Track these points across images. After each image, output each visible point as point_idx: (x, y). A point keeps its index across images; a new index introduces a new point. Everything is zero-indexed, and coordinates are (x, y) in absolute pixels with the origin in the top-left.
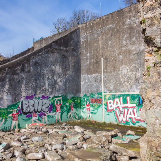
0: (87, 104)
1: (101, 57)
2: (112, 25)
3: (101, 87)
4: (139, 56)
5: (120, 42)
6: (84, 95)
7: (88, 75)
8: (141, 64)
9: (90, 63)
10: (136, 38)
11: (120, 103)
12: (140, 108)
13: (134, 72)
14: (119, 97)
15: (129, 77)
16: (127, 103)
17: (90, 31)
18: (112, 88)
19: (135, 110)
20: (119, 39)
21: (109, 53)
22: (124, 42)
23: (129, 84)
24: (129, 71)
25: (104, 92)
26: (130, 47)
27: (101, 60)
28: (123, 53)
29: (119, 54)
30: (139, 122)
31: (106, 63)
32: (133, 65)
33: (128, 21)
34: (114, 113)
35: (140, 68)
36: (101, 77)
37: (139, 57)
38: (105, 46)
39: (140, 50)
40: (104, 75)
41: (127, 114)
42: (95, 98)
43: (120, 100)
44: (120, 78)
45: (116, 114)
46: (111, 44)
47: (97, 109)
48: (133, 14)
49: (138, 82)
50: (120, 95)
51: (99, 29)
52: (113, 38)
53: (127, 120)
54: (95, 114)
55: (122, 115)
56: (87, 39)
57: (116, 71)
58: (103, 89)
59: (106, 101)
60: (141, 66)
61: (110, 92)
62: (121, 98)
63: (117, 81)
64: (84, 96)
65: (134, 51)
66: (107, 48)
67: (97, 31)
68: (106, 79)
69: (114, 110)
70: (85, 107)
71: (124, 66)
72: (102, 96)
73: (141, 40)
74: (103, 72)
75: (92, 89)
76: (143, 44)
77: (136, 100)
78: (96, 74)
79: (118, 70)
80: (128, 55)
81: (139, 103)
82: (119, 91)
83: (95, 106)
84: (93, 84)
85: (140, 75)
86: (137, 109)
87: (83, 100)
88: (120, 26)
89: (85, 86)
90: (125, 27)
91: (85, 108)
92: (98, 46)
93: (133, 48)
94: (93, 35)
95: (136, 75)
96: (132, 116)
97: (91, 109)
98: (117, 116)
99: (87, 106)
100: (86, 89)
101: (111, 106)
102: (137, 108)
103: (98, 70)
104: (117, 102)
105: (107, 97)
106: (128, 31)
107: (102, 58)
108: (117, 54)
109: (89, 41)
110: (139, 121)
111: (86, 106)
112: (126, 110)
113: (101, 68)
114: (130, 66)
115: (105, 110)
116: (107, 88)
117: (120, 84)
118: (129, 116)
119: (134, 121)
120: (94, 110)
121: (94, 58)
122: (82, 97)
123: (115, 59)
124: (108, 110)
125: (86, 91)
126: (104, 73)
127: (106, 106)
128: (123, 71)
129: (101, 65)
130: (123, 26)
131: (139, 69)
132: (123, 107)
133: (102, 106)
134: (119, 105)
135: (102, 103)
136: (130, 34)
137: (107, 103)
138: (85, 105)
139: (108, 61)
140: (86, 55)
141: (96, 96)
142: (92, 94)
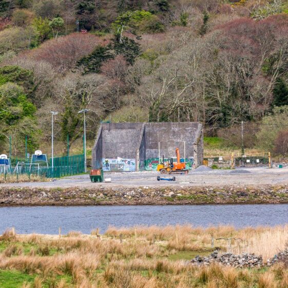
2: (165, 128)
4: (177, 144)
6: (148, 159)
7: (150, 149)
9: (152, 144)
10: (176, 136)
17: (152, 128)
20: (168, 135)
21: (163, 141)
22: (171, 137)
24: (173, 149)
26: (173, 139)
28: (170, 142)
29: (168, 142)
32: (175, 147)
33: (173, 128)
36: (158, 151)
38: (160, 137)
39: (177, 142)
44: (168, 152)
46: (164, 136)
47: (156, 166)
48: (175, 126)
51: (158, 128)
52: (165, 134)
54: (155, 168)
58: (159, 156)
65: (175, 142)
66: (162, 138)
67: (156, 128)
68: (161, 152)
71: (170, 147)
72: (159, 159)
73: (178, 138)
75: (153, 156)
78: (155, 149)
79: (167, 148)
80: (172, 143)
83: (155, 164)
84: (153, 154)
87: (147, 162)
88: (169, 130)
89: (149, 155)
92: (156, 136)
93: (175, 140)
94: (154, 130)
99: (150, 164)
103: (157, 148)
106: (172, 132)
107: (159, 142)
109: (151, 132)
114: (173, 147)
116: (161, 156)
120: (154, 166)
121: (154, 141)
122: (146, 160)
123: (166, 144)
125: (149, 157)
126: (160, 149)
128: (170, 149)
129: (159, 145)
135: (159, 163)
136: (173, 134)
139: (162, 144)
140: (149, 139)
141: (156, 160)
142: (153, 159)
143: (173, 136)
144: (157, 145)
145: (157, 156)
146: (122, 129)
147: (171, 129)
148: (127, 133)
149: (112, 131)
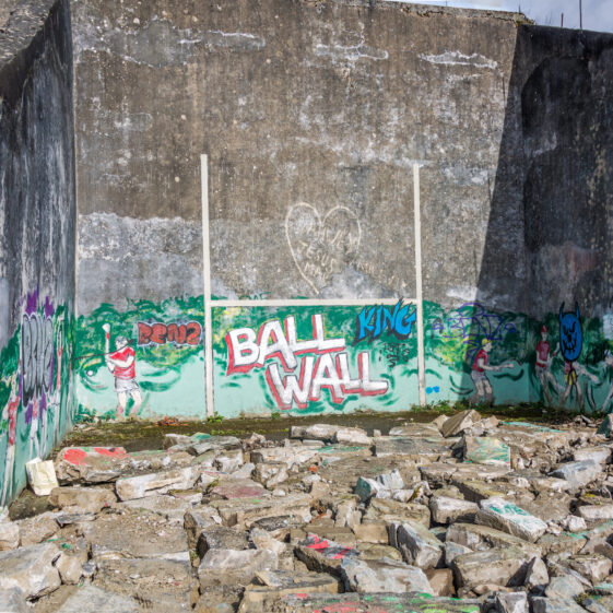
0: (113, 349)
1: (200, 152)
2: (252, 36)
3: (200, 274)
4: (359, 179)
5: (285, 111)
6: (98, 306)
7: (123, 216)
8: (363, 208)
9: (135, 166)
10: (349, 116)
11: (287, 337)
12: (358, 352)
13: (339, 231)
14: (282, 314)
15: (320, 246)
16: (314, 337)
17: (137, 21)
18: (250, 282)
19: (343, 358)
20: (285, 102)
21: (238, 144)
22: (303, 118)
23: (323, 271)
24: (321, 223)
25: (214, 298)
26: (324, 139)
27: (199, 161)
28: (300, 157)
29: (284, 157)
30: (355, 398)
31: (226, 179)
32: (338, 207)
33: (320, 45)
34: (261, 378)
35: (360, 218)
36: (197, 235)
37: (356, 181)
38: (216, 111)
39: (360, 161)
40: (211, 229)
41: (313, 376)
42: (166, 320)
43: (285, 327)
44: (285, 248)
45: (270, 380)
46: (245, 108)
47: (175, 367)
48: (336, 29)
49: (355, 266)
50: (288, 308)
51: (189, 31)
52: (256, 86)
53: (314, 394)
54: (165, 387)
55: (292, 381)
56: (117, 49)
57: (272, 218)
58: (206, 283)
59: (222, 333)
60: (363, 214)
61: (244, 295)
62: (291, 321)
63: (272, 257)
64: (99, 311)
65: (338, 159)
66: (228, 121)
67: (177, 34)
68: (221, 243)
69: (261, 366)
70: (104, 363)
71: (302, 204)
72: (203, 311)
73: (366, 128)
74: (210, 213)
75: (145, 282)
76: (371, 144)
77: (347, 327)
78: (171, 218)
79: (278, 215)
80: (317, 167)
81: (357, 333)
82: (282, 294)
83: (165, 353)
84: (150, 261)
85: (361, 241)
86: (350, 354)
87: (92, 330)
88: (287, 54)
89: (104, 268)
90: (309, 64)
91: (101, 370)
92: (179, 97)
93: (338, 148)
94: (152, 43)
95: (348, 242)
96: (334, 381)
97: (143, 368)
98: (274, 387)
99: (118, 356)
100: (108, 280)
101: (247, 352)
102: (349, 350)
103: (184, 203)
104: (273, 334)
105: (229, 316)
106: (318, 81)
107: (204, 158)
108: (273, 155)
109: (130, 64)
110: (358, 395)
111: (107, 357)
112: (310, 361)
113: (199, 198)
114: (327, 208)
115: (219, 369)
116: (226, 281)
117: (286, 270)
118: (319, 380)
119: (339, 394)
120: (158, 374)
121: (161, 148)
122: (81, 317)
123: (266, 173)
124: (232, 368)
125: (108, 289)
126: (212, 217)
127: (219, 350)
128: (300, 221)
129: (200, 184)
130: (301, 60)
131: (358, 222)
132: (296, 354)
133: (201, 353)
134: (282, 343)
135: (203, 342)
136: (326, 95)
137: (227, 340)
138: (99, 354)
139: (232, 172)
140: (109, 121)
141: (173, 311)
142: (146, 305)
143: (327, 107)
144: (188, 183)
145: (182, 276)
147: (302, 47)
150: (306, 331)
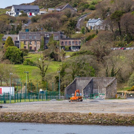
7: (95, 89)
26: (104, 85)
29: (102, 86)
38: (99, 84)
47: (97, 97)
48: (105, 79)
51: (98, 80)
52: (101, 82)
61: (100, 93)
68: (99, 90)
79: (102, 89)
89: (94, 92)
101: (100, 96)
109: (95, 81)
111: (94, 96)
140: (94, 84)
141: (97, 94)
142: (96, 94)
145: (97, 92)
146: (84, 80)
147: (103, 80)
148: (86, 82)
149: (80, 81)
150: (103, 95)
